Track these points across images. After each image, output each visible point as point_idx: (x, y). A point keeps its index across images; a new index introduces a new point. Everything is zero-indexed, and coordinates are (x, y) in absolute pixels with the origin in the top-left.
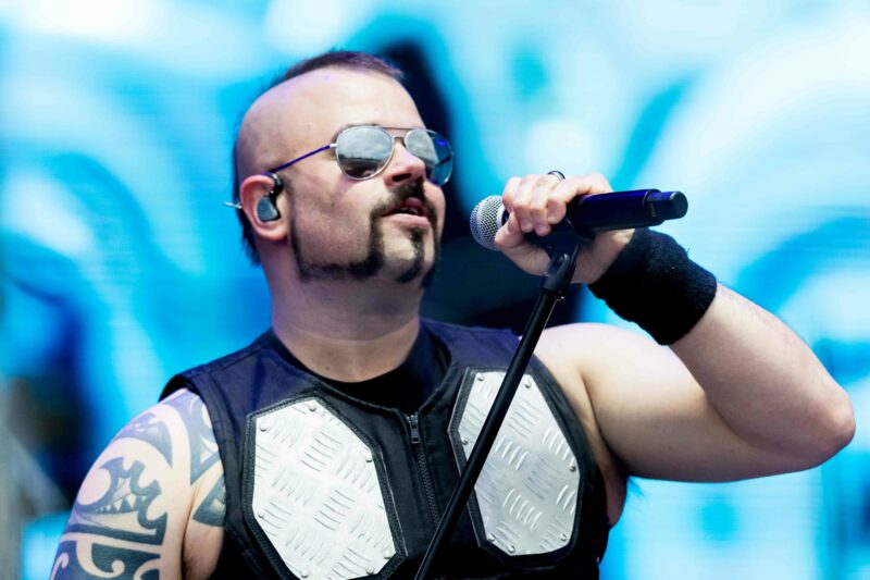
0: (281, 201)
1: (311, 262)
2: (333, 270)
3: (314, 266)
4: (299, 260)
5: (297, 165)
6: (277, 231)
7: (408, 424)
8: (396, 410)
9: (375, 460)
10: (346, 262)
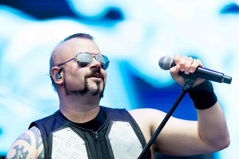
0: (62, 74)
1: (69, 90)
2: (75, 92)
3: (70, 91)
4: (66, 90)
5: (66, 64)
6: (61, 82)
7: (95, 134)
8: (91, 131)
9: (85, 144)
10: (78, 90)
